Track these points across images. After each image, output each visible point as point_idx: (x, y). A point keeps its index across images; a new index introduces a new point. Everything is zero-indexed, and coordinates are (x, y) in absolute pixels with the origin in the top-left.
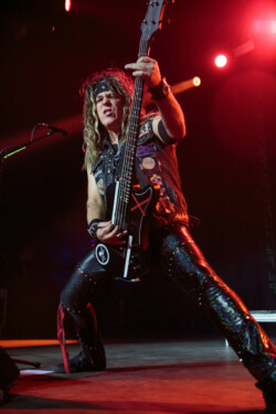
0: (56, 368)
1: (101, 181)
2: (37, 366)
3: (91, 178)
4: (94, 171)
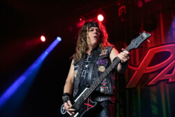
4: (75, 65)
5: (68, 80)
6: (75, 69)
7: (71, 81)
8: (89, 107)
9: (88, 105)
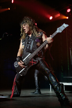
0: (8, 96)
1: (24, 45)
2: (2, 96)
3: (21, 43)
4: (23, 42)
5: (20, 50)
6: (23, 44)
7: (21, 50)
8: (33, 63)
9: (32, 62)
